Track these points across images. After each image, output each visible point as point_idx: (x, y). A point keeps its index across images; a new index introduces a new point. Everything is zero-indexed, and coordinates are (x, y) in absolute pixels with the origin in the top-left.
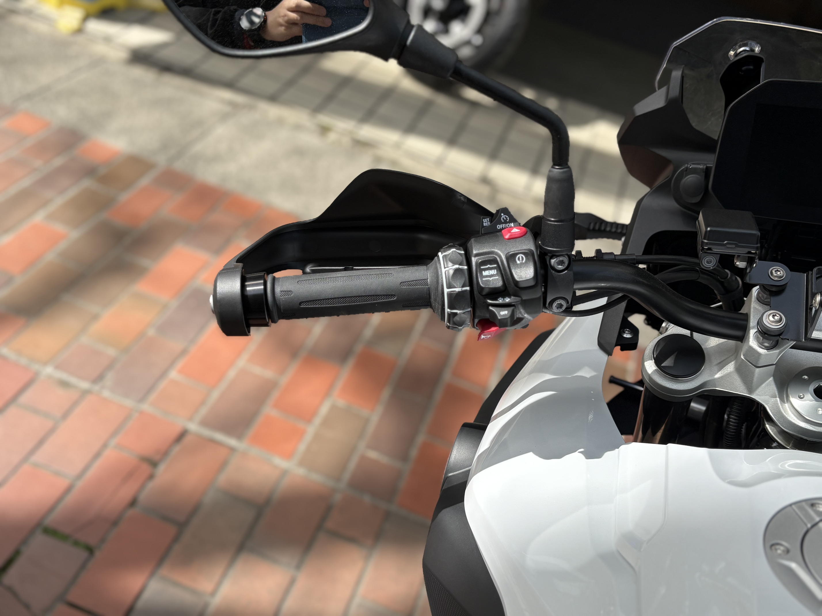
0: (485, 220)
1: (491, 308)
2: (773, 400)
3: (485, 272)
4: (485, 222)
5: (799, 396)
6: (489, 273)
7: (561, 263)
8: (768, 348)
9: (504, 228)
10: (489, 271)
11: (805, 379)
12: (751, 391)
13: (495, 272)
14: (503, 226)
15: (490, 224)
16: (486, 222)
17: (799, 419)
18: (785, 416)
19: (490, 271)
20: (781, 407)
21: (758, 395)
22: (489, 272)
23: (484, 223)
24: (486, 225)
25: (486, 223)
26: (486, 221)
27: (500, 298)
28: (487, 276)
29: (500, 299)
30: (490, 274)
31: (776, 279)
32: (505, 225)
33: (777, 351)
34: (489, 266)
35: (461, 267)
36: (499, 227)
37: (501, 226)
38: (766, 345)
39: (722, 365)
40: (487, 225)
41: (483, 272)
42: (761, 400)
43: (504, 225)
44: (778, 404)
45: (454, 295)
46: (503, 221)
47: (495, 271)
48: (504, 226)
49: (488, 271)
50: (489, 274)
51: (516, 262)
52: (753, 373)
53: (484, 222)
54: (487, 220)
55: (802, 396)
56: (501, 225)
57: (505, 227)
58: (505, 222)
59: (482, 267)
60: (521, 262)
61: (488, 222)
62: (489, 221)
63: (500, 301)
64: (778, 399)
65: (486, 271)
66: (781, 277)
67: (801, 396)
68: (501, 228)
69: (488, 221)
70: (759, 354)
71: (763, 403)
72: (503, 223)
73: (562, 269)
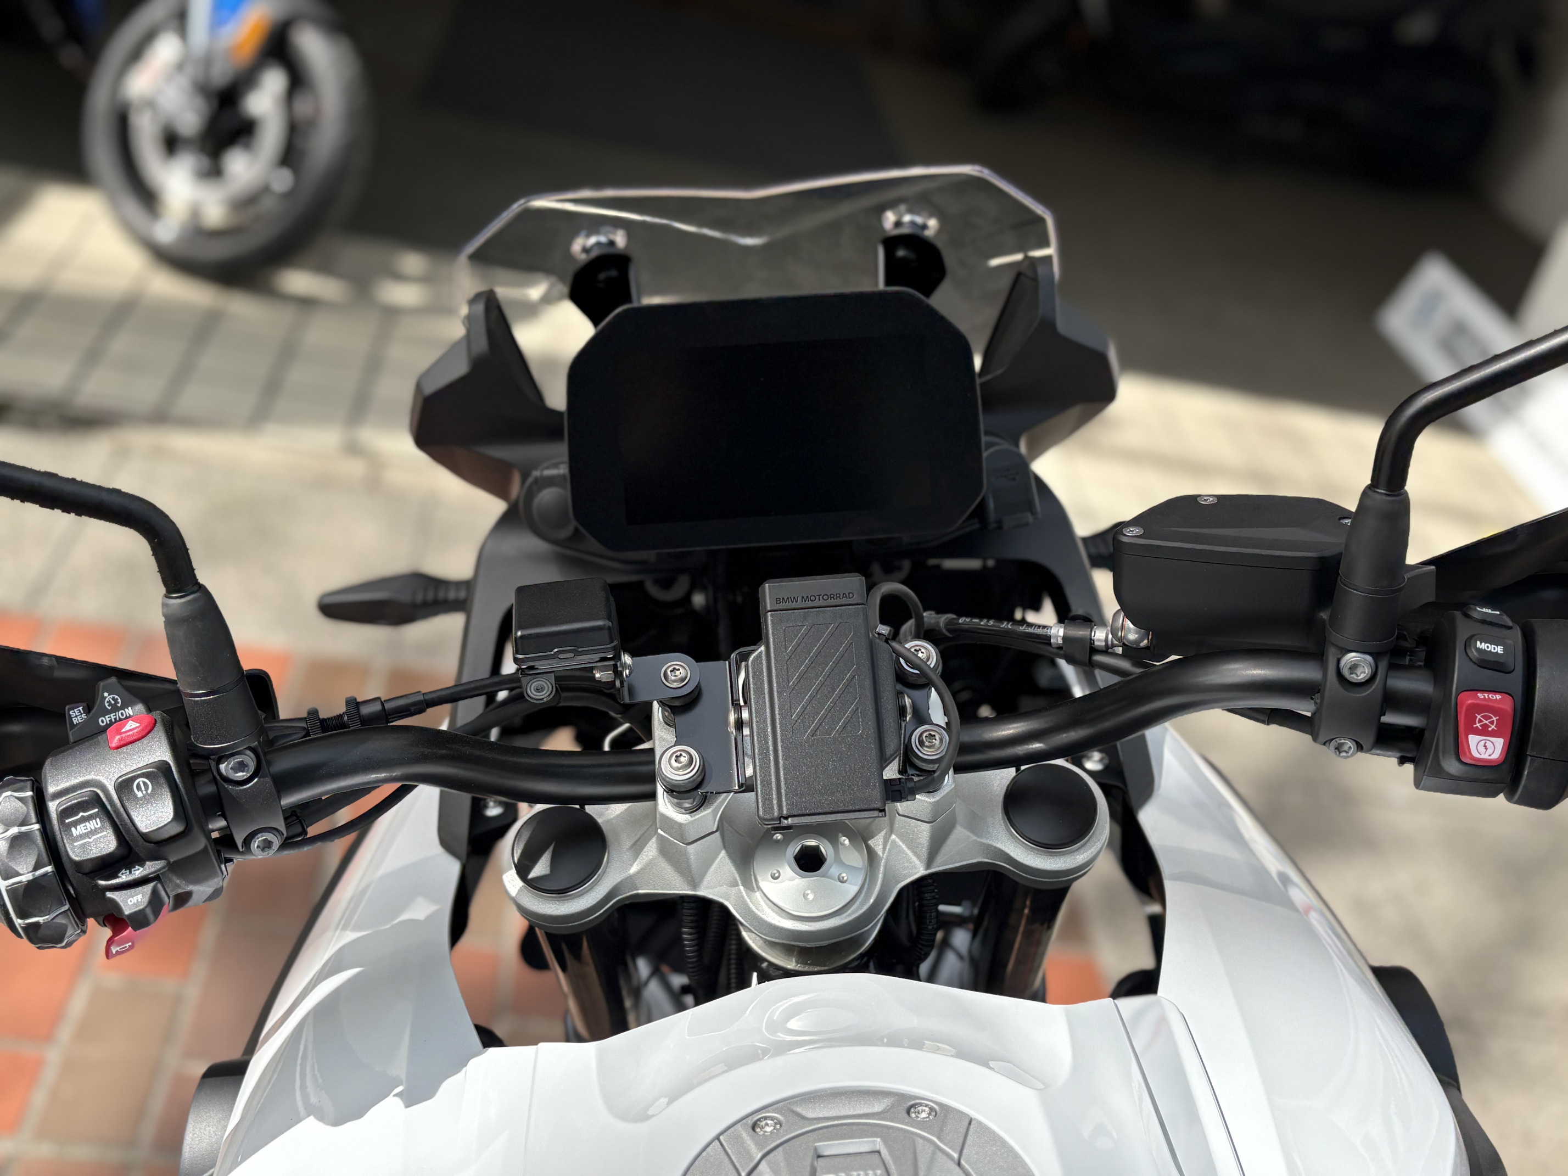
0: (74, 712)
1: (109, 894)
2: (734, 890)
3: (76, 829)
4: (76, 716)
5: (773, 875)
6: (85, 828)
7: (241, 766)
8: (692, 811)
9: (113, 720)
10: (84, 824)
11: (777, 841)
12: (694, 885)
13: (97, 824)
14: (110, 717)
15: (86, 717)
16: (77, 714)
17: (782, 917)
18: (759, 916)
19: (87, 824)
20: (748, 900)
21: (708, 888)
22: (86, 826)
23: (73, 719)
24: (78, 720)
25: (78, 717)
26: (76, 712)
27: (123, 871)
28: (82, 836)
29: (122, 874)
30: (89, 830)
31: (675, 685)
32: (114, 714)
33: (709, 811)
34: (81, 814)
35: (24, 829)
36: (103, 722)
37: (108, 719)
38: (687, 805)
39: (638, 847)
40: (80, 721)
41: (73, 829)
42: (717, 896)
43: (112, 715)
44: (742, 896)
45: (21, 891)
46: (110, 708)
47: (96, 821)
48: (113, 718)
49: (82, 825)
50: (86, 831)
51: (135, 796)
52: (685, 854)
53: (72, 716)
54: (79, 710)
55: (777, 875)
56: (107, 717)
57: (115, 719)
58: (115, 709)
59: (67, 821)
60: (144, 792)
61: (81, 714)
62: (82, 712)
63: (124, 877)
64: (742, 888)
65: (78, 827)
66: (683, 680)
67: (775, 874)
68: (108, 722)
69: (80, 712)
70: (680, 825)
71: (721, 900)
72: (109, 712)
73: (245, 777)
